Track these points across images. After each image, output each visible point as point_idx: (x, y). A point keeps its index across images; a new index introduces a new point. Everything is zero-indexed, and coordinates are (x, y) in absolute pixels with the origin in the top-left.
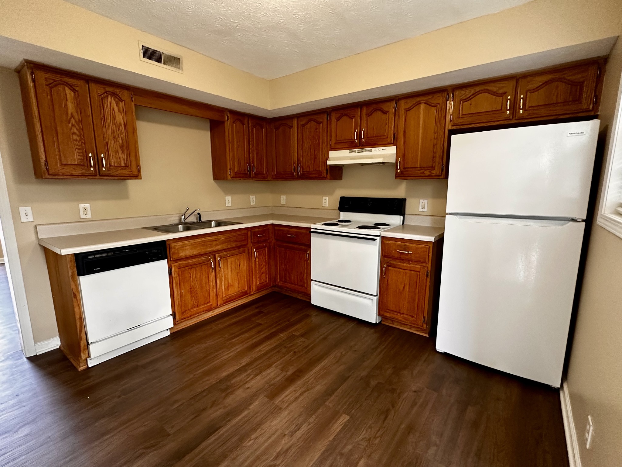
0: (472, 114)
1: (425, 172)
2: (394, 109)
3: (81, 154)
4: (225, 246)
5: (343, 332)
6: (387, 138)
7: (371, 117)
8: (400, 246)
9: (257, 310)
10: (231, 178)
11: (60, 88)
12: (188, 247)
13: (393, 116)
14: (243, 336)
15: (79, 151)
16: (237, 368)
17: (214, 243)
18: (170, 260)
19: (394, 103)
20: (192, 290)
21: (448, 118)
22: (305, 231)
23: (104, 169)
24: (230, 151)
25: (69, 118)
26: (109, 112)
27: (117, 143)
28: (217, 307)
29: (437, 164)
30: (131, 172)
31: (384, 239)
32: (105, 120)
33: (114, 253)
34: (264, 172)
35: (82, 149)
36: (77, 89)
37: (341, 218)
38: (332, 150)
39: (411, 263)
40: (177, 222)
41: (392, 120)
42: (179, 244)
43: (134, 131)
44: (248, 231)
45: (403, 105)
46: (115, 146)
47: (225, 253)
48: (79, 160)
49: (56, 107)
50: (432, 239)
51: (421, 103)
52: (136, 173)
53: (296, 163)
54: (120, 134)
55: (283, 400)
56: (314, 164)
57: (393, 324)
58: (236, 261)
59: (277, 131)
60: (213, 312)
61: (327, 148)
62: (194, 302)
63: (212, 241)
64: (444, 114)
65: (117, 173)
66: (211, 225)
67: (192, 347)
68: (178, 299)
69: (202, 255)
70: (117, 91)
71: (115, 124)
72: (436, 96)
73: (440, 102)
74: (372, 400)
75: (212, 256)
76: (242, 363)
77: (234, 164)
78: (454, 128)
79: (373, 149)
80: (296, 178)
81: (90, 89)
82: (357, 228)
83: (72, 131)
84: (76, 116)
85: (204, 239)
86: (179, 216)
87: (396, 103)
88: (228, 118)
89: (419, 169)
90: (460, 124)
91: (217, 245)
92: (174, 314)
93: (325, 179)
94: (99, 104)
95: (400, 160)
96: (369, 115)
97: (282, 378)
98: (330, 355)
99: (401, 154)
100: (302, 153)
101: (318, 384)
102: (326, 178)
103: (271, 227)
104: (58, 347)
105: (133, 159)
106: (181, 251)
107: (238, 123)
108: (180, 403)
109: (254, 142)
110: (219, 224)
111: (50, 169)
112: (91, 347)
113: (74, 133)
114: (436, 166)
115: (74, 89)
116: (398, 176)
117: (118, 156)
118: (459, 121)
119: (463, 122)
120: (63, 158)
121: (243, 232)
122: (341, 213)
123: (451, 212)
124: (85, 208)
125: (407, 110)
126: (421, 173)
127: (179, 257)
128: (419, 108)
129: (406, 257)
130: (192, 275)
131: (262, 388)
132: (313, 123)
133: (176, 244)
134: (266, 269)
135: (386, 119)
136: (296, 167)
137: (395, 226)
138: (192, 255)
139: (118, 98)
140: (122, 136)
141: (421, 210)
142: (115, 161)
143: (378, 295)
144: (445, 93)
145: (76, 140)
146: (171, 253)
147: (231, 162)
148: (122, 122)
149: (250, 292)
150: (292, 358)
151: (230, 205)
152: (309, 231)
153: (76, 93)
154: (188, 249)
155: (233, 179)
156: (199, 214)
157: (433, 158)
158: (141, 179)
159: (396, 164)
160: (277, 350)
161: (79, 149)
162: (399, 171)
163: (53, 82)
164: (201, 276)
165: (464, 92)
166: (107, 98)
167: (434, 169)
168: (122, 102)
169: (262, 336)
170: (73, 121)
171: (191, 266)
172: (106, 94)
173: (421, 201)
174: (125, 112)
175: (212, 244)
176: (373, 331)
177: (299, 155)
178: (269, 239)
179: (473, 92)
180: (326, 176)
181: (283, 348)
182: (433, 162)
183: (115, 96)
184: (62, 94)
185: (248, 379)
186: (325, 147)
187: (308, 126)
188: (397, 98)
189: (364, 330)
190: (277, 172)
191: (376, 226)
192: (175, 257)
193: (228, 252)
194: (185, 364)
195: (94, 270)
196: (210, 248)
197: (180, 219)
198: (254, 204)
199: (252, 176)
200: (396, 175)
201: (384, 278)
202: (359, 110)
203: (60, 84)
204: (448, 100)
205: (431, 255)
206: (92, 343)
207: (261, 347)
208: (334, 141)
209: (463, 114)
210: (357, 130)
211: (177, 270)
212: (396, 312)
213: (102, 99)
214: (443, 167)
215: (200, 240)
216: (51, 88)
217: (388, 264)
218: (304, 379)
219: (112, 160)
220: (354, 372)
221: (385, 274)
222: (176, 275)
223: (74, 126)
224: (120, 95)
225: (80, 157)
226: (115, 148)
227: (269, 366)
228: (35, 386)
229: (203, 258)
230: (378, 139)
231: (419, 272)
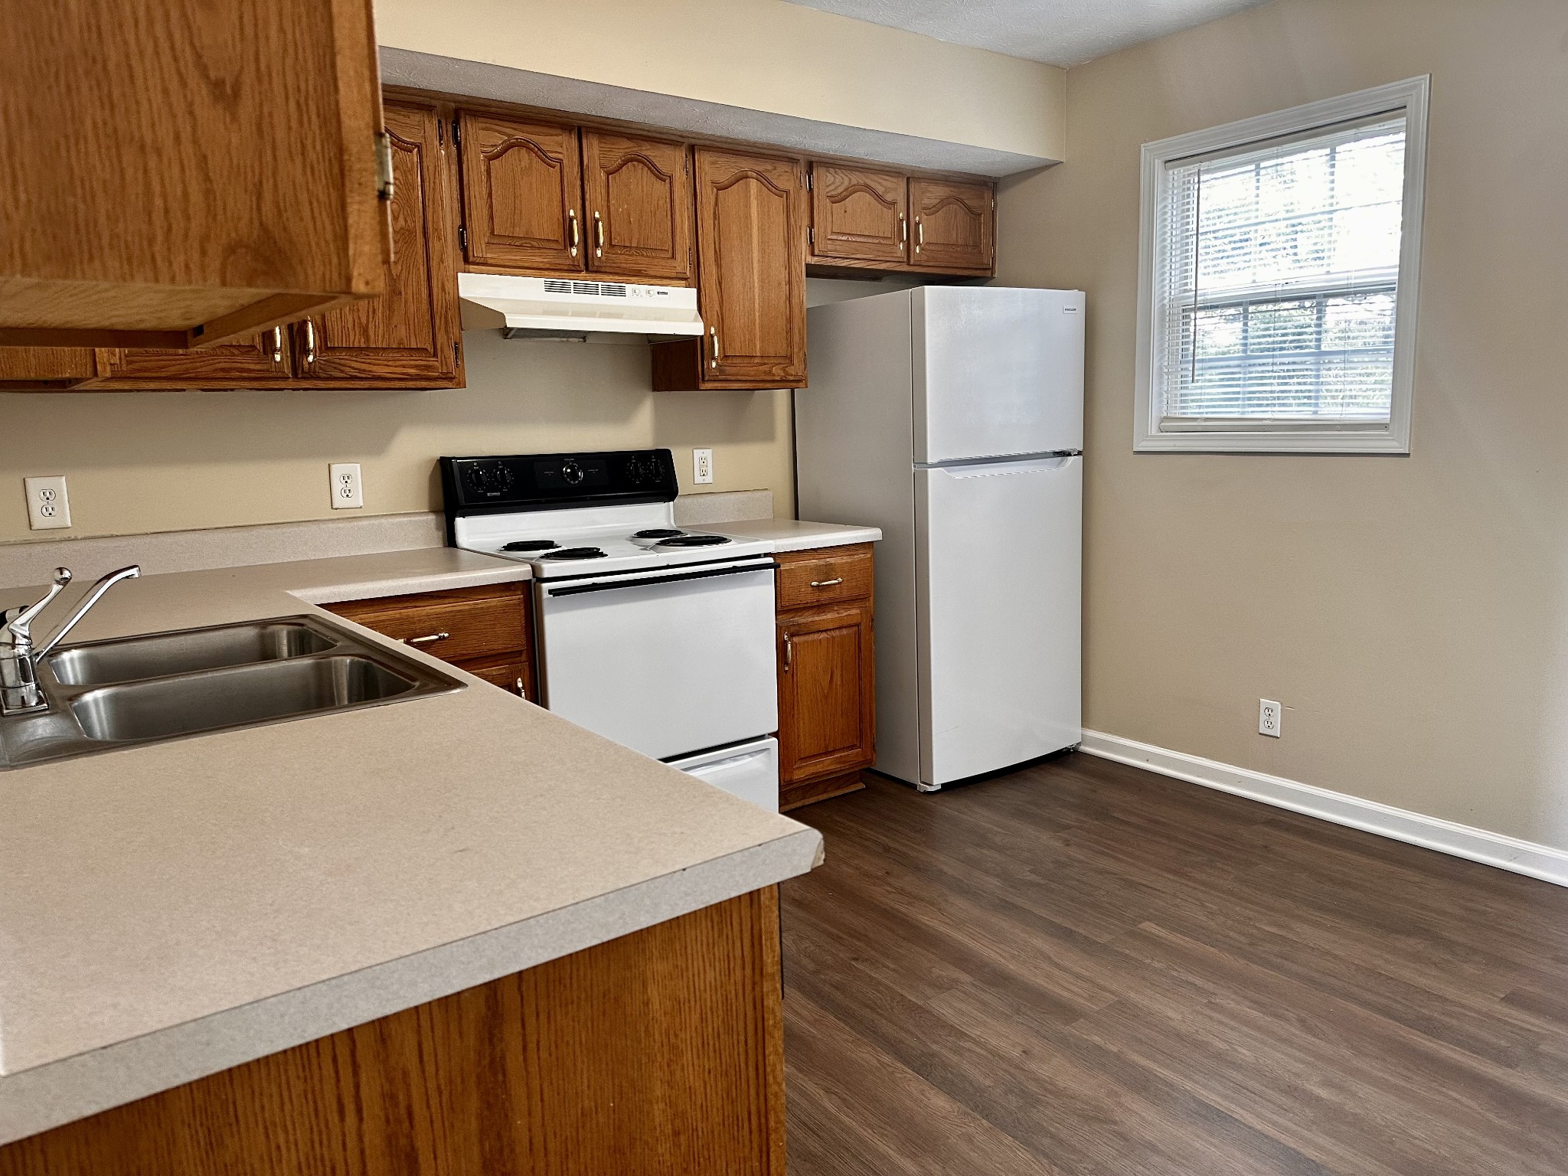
0: (848, 236)
1: (773, 370)
2: (684, 174)
6: (673, 259)
7: (617, 179)
21: (804, 233)
29: (795, 348)
31: (781, 561)
39: (840, 607)
41: (682, 204)
45: (708, 168)
51: (749, 177)
72: (779, 168)
73: (791, 187)
78: (816, 260)
79: (629, 288)
89: (757, 360)
90: (829, 255)
95: (712, 329)
96: (610, 170)
99: (714, 315)
102: (451, 379)
114: (794, 356)
116: (710, 379)
118: (829, 247)
119: (835, 250)
125: (720, 187)
126: (765, 372)
128: (747, 190)
129: (832, 595)
135: (666, 198)
141: (698, 479)
143: (779, 731)
144: (797, 168)
157: (787, 332)
162: (712, 363)
165: (833, 179)
167: (792, 364)
173: (697, 453)
179: (846, 182)
180: (454, 374)
182: (787, 345)
188: (688, 143)
201: (787, 672)
202: (575, 143)
209: (833, 230)
210: (571, 212)
214: (804, 358)
230: (643, 255)
231: (858, 625)
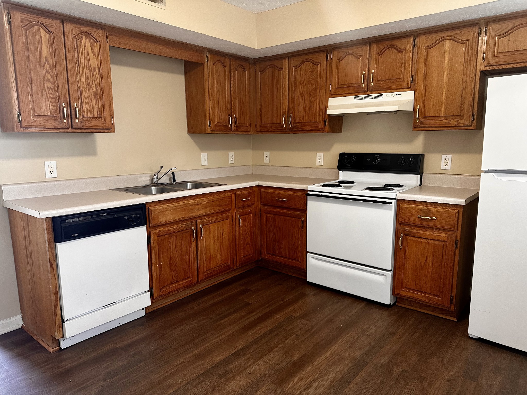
0: (510, 53)
1: (451, 122)
2: (412, 47)
3: (54, 104)
4: (207, 211)
5: (350, 314)
6: (403, 81)
7: (382, 56)
8: (422, 210)
9: (243, 288)
10: (211, 131)
11: (35, 29)
12: (168, 212)
13: (411, 54)
14: (232, 317)
15: (53, 100)
16: (232, 352)
17: (197, 207)
18: (149, 226)
19: (412, 39)
20: (171, 262)
21: (480, 57)
22: (299, 194)
23: (77, 121)
24: (209, 99)
25: (43, 63)
26: (84, 55)
27: (91, 90)
28: (198, 282)
29: (466, 112)
30: (105, 123)
31: (401, 203)
32: (79, 65)
33: (92, 217)
34: (246, 124)
35: (56, 98)
36: (51, 30)
37: (341, 179)
38: (333, 96)
39: (435, 231)
40: (148, 183)
41: (409, 59)
42: (159, 208)
43: (109, 76)
44: (232, 194)
45: (423, 41)
46: (88, 95)
47: (207, 219)
48: (52, 111)
49: (31, 51)
50: (462, 201)
51: (445, 39)
52: (109, 125)
53: (286, 113)
54: (94, 80)
55: (295, 387)
56: (309, 114)
57: (411, 306)
58: (219, 228)
59: (262, 75)
60: (191, 290)
61: (326, 94)
62: (173, 276)
63: (194, 205)
64: (476, 53)
65: (90, 125)
66: (187, 186)
67: (175, 328)
68: (157, 272)
69: (183, 221)
70: (92, 31)
71: (89, 69)
72: (465, 30)
73: (471, 37)
74: (399, 389)
75: (194, 223)
76: (238, 346)
77: (214, 115)
78: (487, 68)
79: (384, 95)
80: (286, 131)
81: (65, 30)
82: (365, 189)
83: (46, 78)
84: (50, 60)
85: (185, 202)
86: (150, 176)
87: (414, 40)
88: (208, 59)
89: (442, 118)
90: (495, 64)
91: (198, 210)
92: (152, 290)
93: (321, 132)
94: (73, 47)
95: (418, 107)
96: (380, 54)
97: (288, 363)
98: (340, 339)
99: (421, 101)
100: (294, 100)
101: (332, 371)
102: (324, 130)
103: (256, 189)
104: (20, 326)
105: (107, 108)
106: (161, 216)
107: (219, 65)
108: (175, 388)
109: (236, 88)
110: (196, 185)
111: (23, 121)
112: (66, 324)
113: (48, 80)
114: (465, 115)
115: (49, 31)
116: (416, 127)
117: (91, 106)
118: (494, 61)
119: (499, 62)
120: (36, 108)
121: (226, 195)
122: (340, 172)
123: (487, 169)
124: (51, 166)
125: (429, 48)
126: (446, 123)
127: (159, 223)
128: (444, 45)
129: (429, 224)
130: (172, 245)
131: (266, 374)
132: (309, 65)
133: (155, 208)
134: (251, 238)
135: (402, 58)
136: (286, 118)
137: (412, 187)
138: (173, 220)
139: (92, 40)
140: (96, 82)
141: (443, 167)
142: (89, 111)
143: (393, 270)
144: (476, 27)
145: (50, 88)
146: (150, 218)
147: (211, 112)
148: (97, 67)
149: (233, 266)
150: (295, 342)
151: (206, 163)
152: (305, 194)
153: (51, 35)
154: (168, 213)
155: (212, 132)
156: (173, 173)
157: (462, 104)
158: (114, 132)
159: (414, 111)
160: (275, 333)
161: (52, 98)
162: (418, 121)
163: (29, 23)
164: (181, 246)
165: (501, 26)
166: (82, 40)
167: (463, 118)
168: (96, 43)
169: (255, 316)
170: (47, 66)
171: (171, 234)
172: (81, 35)
173: (444, 157)
174: (100, 54)
175: (194, 209)
176: (386, 313)
177: (290, 103)
178: (254, 204)
179: (511, 25)
180: (323, 129)
181: (282, 331)
182: (461, 110)
183: (90, 37)
184: (37, 37)
185: (248, 364)
186: (323, 93)
187: (303, 67)
188: (416, 33)
189: (376, 313)
190: (262, 124)
191: (388, 187)
192: (155, 223)
193: (211, 218)
194: (171, 347)
195: (72, 236)
196: (191, 213)
197: (152, 180)
198: (233, 162)
199: (233, 129)
200: (414, 125)
201: (401, 249)
202: (368, 48)
203: (35, 25)
204: (479, 36)
205: (460, 221)
206: (67, 320)
207: (256, 329)
208: (335, 86)
209: (499, 52)
210: (364, 72)
211: (156, 238)
212: (415, 290)
213: (77, 41)
214: (474, 116)
215: (181, 203)
216: (27, 30)
217: (406, 232)
218: (315, 364)
219: (85, 110)
220: (372, 359)
221: (402, 245)
222: (156, 244)
223: (49, 72)
224: (95, 35)
225: (53, 108)
226: (89, 96)
227: (270, 350)
228: (7, 368)
229: (185, 224)
230: (391, 82)
231: (446, 242)
